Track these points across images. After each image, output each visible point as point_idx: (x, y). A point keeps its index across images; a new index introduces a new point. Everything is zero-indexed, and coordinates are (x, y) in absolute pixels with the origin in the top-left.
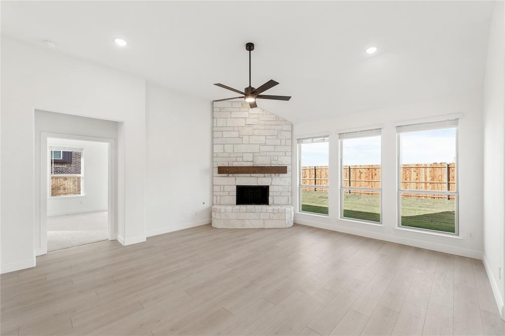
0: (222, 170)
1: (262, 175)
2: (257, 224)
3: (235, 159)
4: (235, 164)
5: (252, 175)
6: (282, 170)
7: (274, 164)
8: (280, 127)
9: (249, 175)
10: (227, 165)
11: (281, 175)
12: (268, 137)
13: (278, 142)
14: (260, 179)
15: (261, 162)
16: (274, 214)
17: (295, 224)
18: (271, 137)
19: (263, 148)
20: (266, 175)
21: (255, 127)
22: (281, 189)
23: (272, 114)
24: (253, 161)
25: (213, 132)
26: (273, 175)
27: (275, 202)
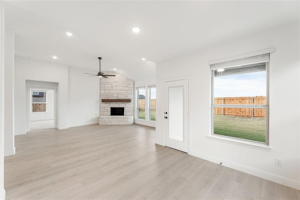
0: (104, 101)
1: (121, 103)
2: (117, 123)
3: (110, 96)
4: (110, 98)
5: (117, 103)
6: (129, 101)
7: (126, 98)
8: (129, 82)
9: (115, 103)
10: (106, 99)
11: (129, 103)
12: (124, 87)
13: (128, 89)
14: (120, 105)
15: (121, 97)
16: (123, 119)
17: (134, 123)
18: (125, 87)
19: (121, 92)
20: (123, 103)
21: (118, 82)
22: (129, 109)
23: (125, 77)
24: (117, 97)
25: (100, 84)
26: (126, 103)
27: (127, 114)
